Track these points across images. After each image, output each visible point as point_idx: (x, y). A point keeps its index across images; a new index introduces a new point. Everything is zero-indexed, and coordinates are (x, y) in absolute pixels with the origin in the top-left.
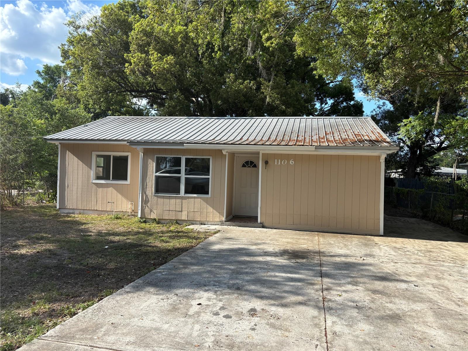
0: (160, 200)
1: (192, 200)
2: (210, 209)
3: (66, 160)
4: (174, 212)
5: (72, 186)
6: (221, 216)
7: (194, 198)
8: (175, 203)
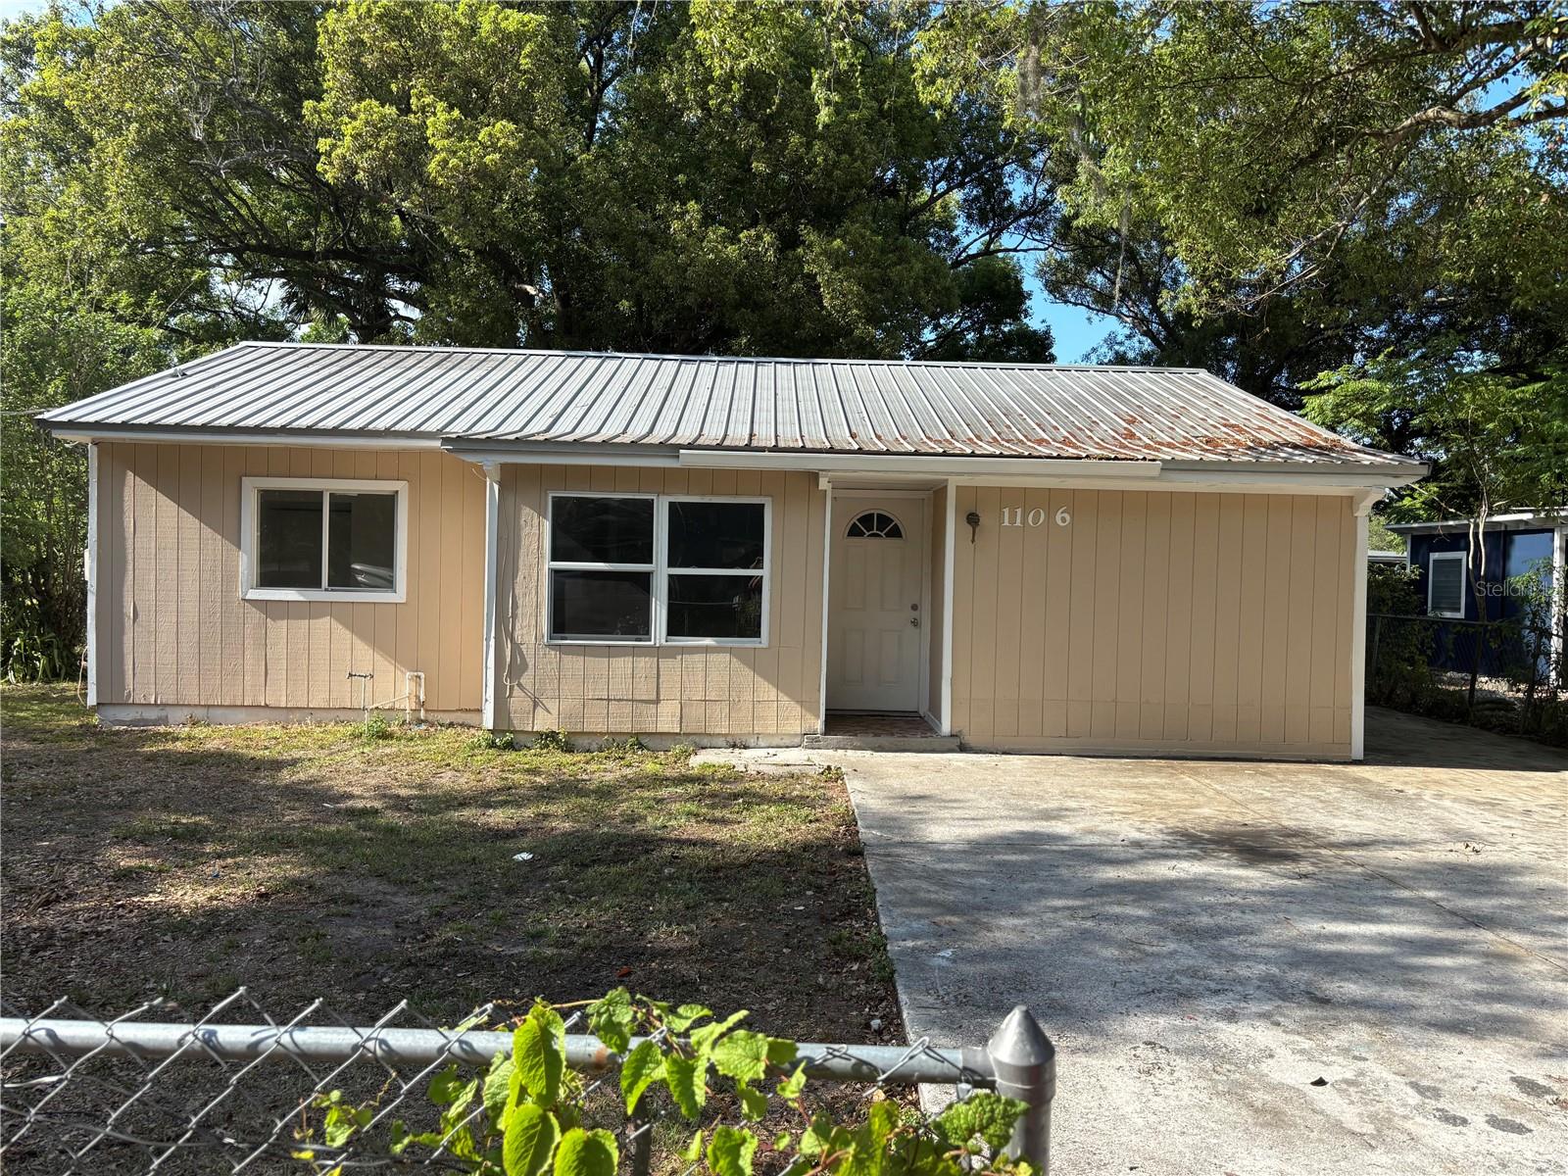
0: (574, 663)
1: (698, 657)
2: (766, 691)
3: (122, 512)
4: (627, 708)
5: (153, 613)
6: (808, 716)
7: (707, 649)
8: (630, 671)
